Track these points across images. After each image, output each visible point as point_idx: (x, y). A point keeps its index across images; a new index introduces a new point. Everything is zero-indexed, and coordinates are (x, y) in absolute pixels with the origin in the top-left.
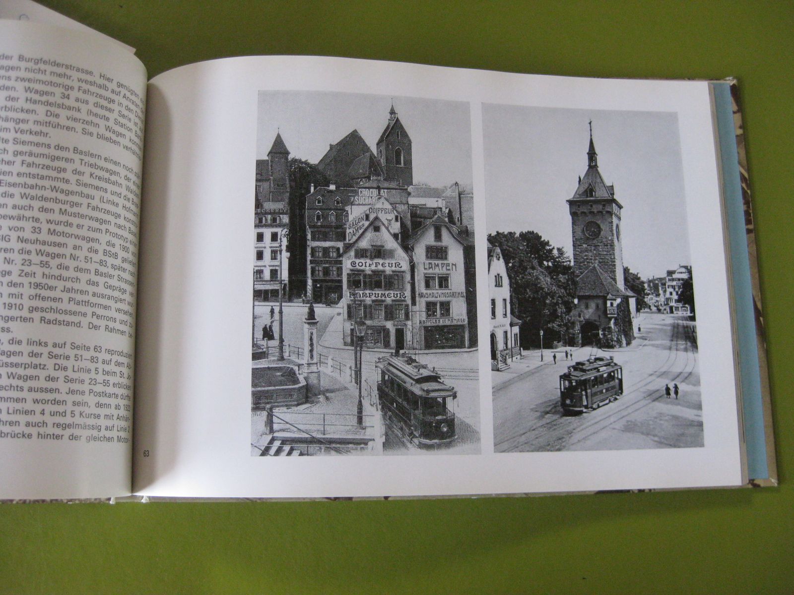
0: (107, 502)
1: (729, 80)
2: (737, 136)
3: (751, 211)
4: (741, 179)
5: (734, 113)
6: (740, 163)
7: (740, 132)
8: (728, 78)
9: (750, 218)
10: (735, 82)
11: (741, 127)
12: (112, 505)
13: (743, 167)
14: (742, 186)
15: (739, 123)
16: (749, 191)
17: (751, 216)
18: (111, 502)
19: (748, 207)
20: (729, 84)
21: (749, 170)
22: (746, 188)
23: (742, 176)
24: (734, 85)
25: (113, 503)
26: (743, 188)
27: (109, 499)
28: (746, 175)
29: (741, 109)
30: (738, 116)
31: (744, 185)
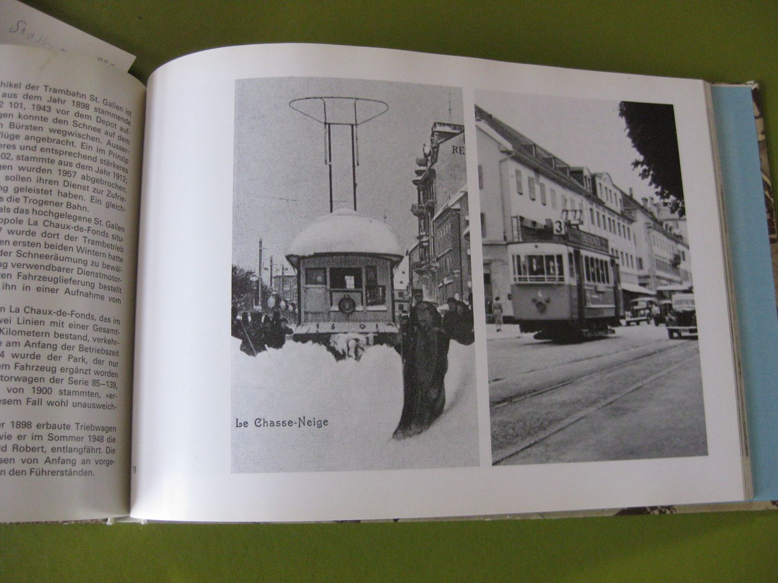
0: (104, 523)
1: (751, 84)
2: (759, 142)
3: (774, 220)
4: (764, 187)
5: (756, 118)
6: (762, 170)
7: (762, 137)
8: (749, 82)
9: (774, 227)
10: (756, 86)
11: (763, 133)
12: (109, 526)
13: (766, 174)
14: (765, 194)
15: (761, 129)
16: (772, 200)
17: (774, 225)
18: (108, 523)
19: (772, 215)
20: (751, 88)
21: (772, 178)
22: (769, 196)
23: (765, 184)
24: (755, 89)
25: (110, 524)
26: (766, 197)
27: (106, 520)
28: (769, 183)
29: (763, 114)
30: (760, 121)
31: (767, 193)
